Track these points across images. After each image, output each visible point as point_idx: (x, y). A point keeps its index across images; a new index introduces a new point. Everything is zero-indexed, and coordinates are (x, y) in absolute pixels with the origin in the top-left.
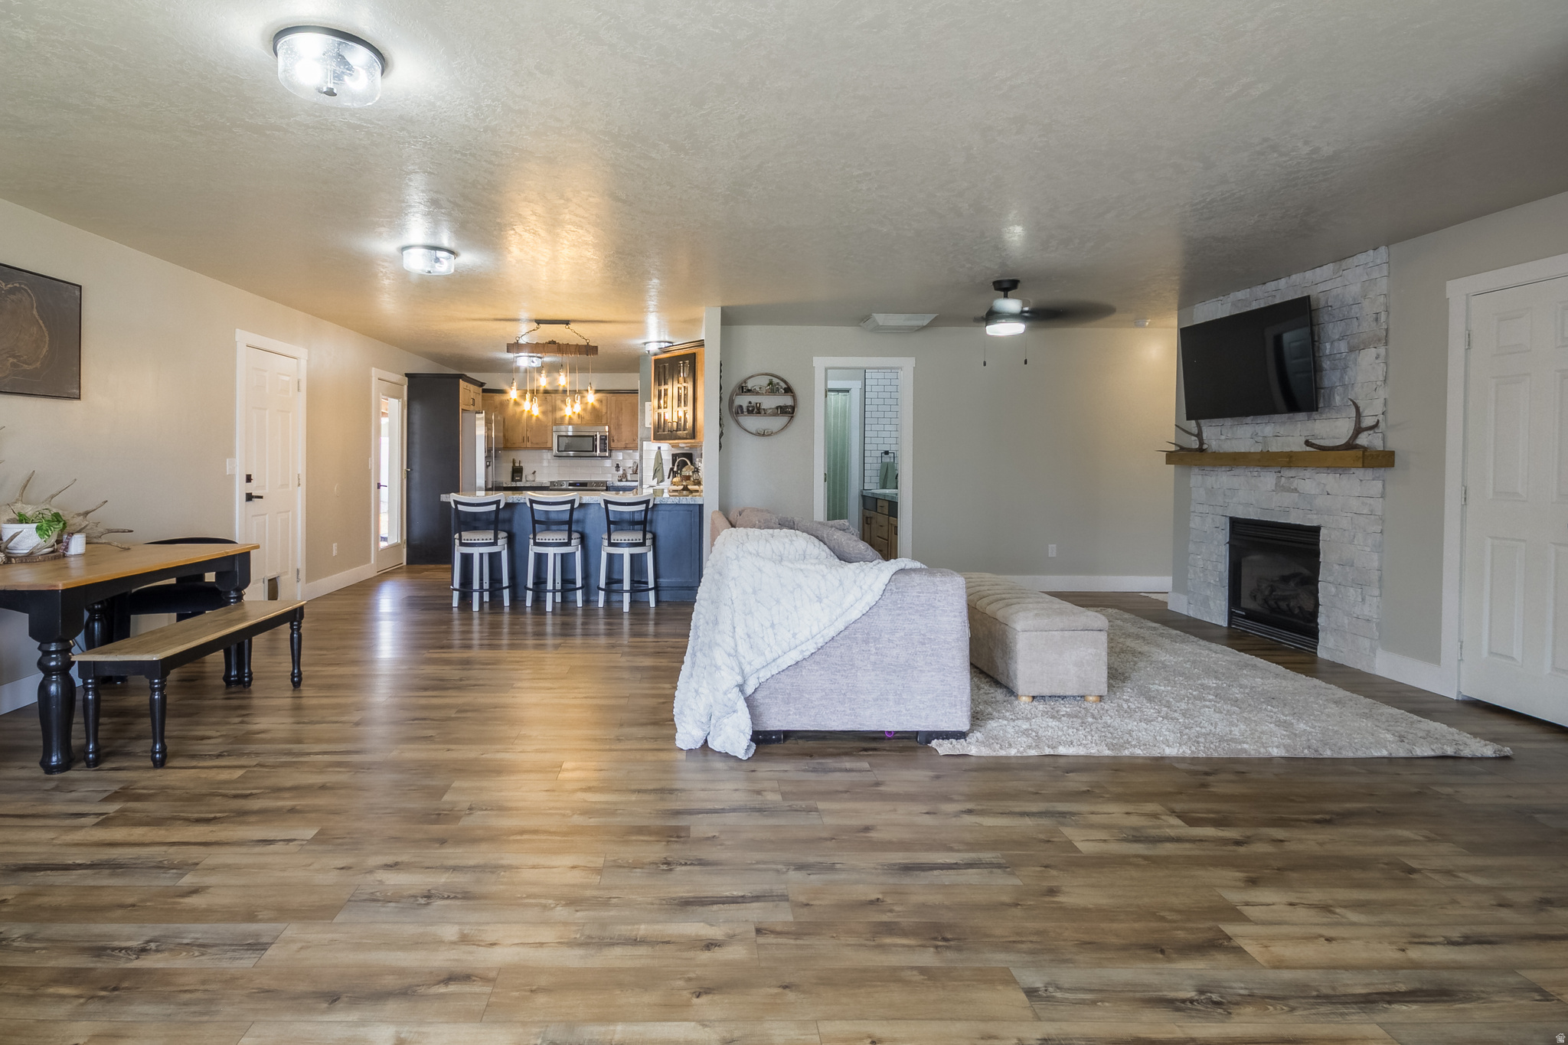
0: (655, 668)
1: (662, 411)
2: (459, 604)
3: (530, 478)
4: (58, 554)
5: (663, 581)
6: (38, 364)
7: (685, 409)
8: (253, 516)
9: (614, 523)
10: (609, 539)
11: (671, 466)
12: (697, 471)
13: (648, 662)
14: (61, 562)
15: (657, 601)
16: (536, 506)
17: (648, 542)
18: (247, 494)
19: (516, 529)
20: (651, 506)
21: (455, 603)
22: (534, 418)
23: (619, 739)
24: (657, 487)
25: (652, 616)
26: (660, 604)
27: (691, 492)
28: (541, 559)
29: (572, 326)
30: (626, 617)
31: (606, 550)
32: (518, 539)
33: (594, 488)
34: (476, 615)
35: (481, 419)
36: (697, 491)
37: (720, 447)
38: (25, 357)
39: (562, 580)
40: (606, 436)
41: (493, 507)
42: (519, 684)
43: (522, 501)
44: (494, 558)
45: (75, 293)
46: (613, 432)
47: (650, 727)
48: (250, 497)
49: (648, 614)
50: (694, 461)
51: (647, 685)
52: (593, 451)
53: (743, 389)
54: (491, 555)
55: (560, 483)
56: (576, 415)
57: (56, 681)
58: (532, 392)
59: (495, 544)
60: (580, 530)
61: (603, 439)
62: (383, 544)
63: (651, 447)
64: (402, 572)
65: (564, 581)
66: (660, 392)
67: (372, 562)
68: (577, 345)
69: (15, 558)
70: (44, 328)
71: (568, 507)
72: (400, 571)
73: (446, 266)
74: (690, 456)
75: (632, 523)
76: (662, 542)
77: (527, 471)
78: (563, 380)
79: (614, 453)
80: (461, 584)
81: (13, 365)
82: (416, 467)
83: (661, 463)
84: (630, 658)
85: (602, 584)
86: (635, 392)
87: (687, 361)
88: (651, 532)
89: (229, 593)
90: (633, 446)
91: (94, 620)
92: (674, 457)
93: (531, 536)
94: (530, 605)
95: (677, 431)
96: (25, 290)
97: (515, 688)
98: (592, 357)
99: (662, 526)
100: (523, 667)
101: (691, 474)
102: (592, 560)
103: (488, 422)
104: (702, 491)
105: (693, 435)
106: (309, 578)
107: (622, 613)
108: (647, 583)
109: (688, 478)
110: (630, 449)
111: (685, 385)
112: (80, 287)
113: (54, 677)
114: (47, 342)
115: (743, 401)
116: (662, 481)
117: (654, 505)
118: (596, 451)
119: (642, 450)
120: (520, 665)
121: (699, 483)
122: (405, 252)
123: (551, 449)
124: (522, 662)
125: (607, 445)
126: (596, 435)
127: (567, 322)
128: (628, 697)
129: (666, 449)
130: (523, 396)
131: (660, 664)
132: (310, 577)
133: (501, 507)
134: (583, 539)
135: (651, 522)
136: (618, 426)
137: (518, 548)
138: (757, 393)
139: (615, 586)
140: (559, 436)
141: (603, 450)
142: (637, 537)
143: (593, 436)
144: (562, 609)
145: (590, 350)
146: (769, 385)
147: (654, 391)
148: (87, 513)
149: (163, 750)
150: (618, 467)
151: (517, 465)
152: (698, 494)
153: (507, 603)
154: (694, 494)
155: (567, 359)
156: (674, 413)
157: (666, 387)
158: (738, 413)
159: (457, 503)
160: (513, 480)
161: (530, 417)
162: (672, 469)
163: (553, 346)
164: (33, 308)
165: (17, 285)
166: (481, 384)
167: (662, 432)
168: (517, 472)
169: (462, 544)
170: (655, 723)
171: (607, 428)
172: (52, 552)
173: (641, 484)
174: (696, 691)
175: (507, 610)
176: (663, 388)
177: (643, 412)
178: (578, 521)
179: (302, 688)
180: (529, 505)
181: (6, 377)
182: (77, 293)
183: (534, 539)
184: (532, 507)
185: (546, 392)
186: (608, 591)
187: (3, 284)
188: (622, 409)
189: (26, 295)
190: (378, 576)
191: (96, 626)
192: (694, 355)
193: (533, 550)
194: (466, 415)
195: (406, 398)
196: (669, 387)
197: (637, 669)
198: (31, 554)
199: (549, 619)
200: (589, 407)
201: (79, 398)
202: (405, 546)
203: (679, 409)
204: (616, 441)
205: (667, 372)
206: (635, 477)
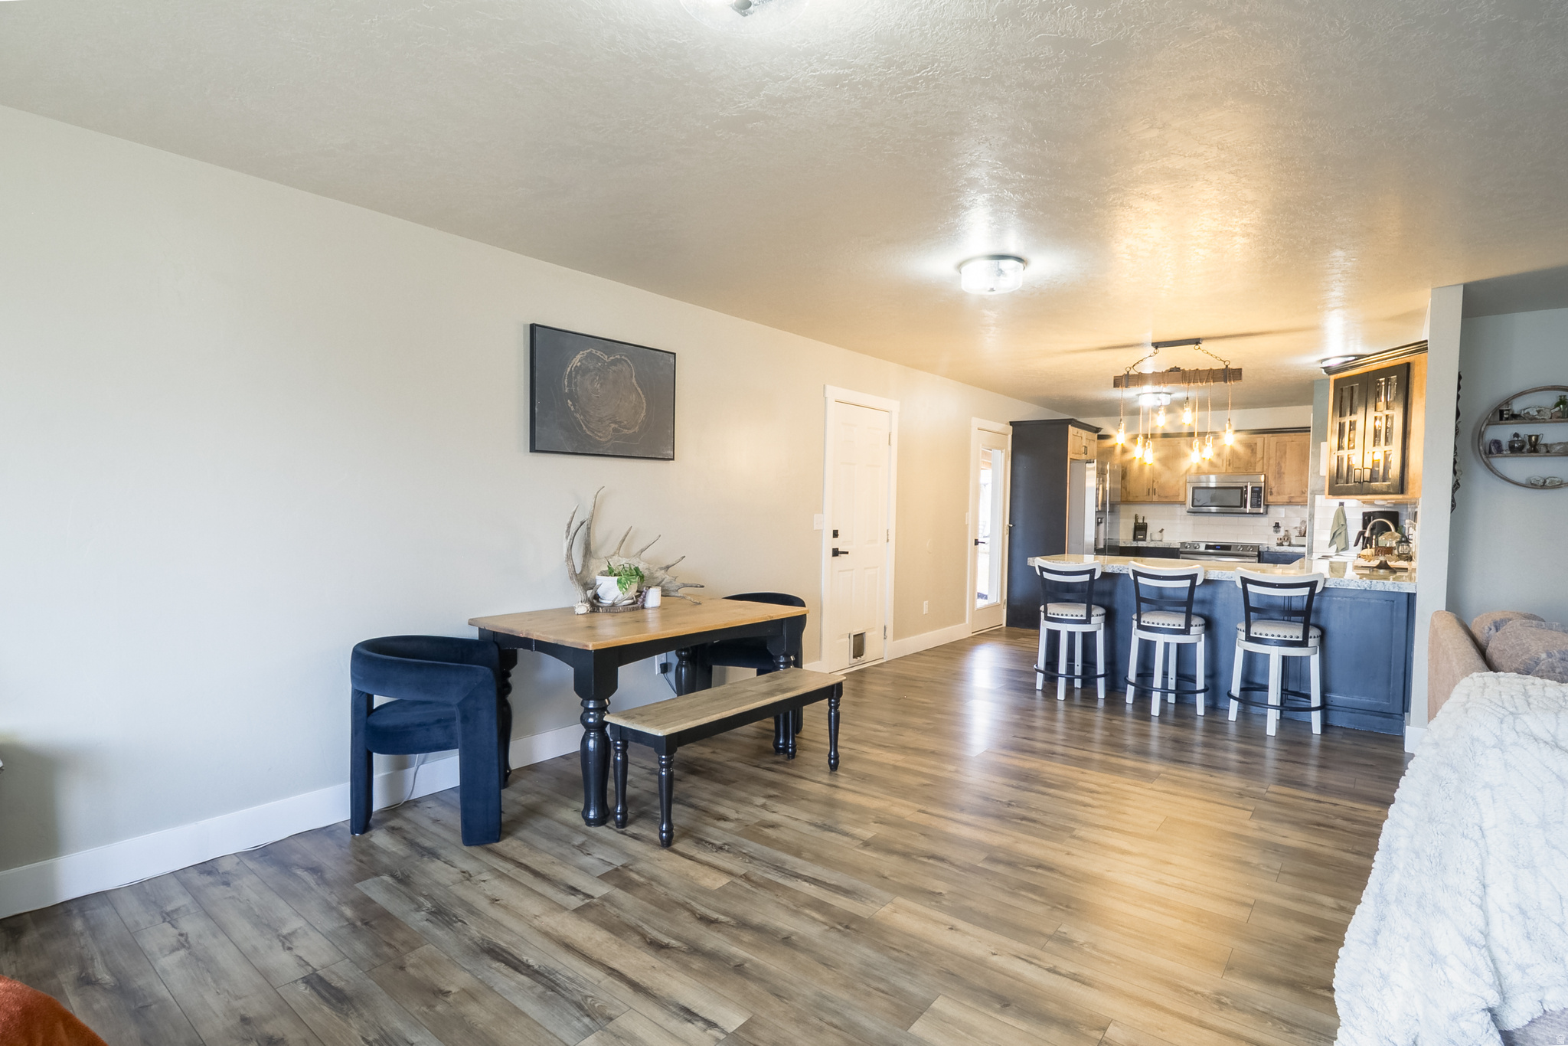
0: (1307, 856)
1: (1344, 453)
2: (1044, 686)
3: (1157, 536)
4: (638, 604)
5: (1336, 697)
6: (637, 429)
7: (1387, 448)
8: (840, 571)
9: (1256, 611)
10: (1248, 631)
11: (1361, 529)
12: (1406, 540)
13: (1295, 839)
14: (638, 614)
15: (1325, 726)
16: (1141, 580)
17: (1313, 642)
18: (833, 549)
19: (1118, 605)
20: (1318, 590)
21: (1039, 686)
22: (1147, 469)
23: (1219, 1002)
24: (1336, 559)
25: (1315, 750)
26: (1330, 730)
27: (1394, 570)
28: (1147, 648)
29: (1203, 345)
30: (1270, 744)
31: (1242, 647)
32: (1120, 617)
33: (1240, 552)
34: (1061, 705)
35: (1093, 469)
36: (1406, 570)
37: (1453, 506)
38: (625, 422)
39: (1178, 674)
40: (1261, 488)
41: (1086, 578)
42: (1082, 832)
43: (1124, 572)
44: (1089, 638)
45: (669, 361)
46: (1272, 483)
47: (1283, 992)
48: (836, 553)
49: (1307, 745)
50: (1400, 524)
51: (1289, 889)
52: (1241, 506)
53: (1503, 414)
54: (1085, 635)
55: (1194, 545)
56: (1207, 462)
57: (594, 738)
58: (1146, 437)
59: (1087, 621)
60: (1206, 613)
61: (1257, 492)
62: (981, 603)
63: (1326, 506)
64: (999, 635)
65: (1180, 676)
66: (1342, 426)
67: (967, 622)
68: (1211, 369)
69: (602, 607)
70: (642, 396)
71: (1187, 583)
72: (997, 633)
73: (1014, 277)
74: (1394, 517)
75: (1287, 612)
76: (1335, 641)
77: (1152, 529)
78: (1188, 418)
79: (1272, 509)
80: (1047, 664)
81: (615, 430)
82: (1019, 523)
83: (1345, 525)
84: (1265, 824)
85: (1236, 690)
86: (1306, 430)
87: (1394, 377)
88: (1317, 626)
89: (778, 657)
90: (1297, 501)
91: (682, 666)
92: (1367, 517)
93: (1135, 617)
94: (1131, 702)
95: (1370, 482)
96: (626, 361)
97: (1074, 837)
98: (1232, 385)
99: (1336, 620)
100: (1095, 803)
101: (1394, 545)
102: (1223, 655)
103: (1101, 473)
104: (1414, 570)
105: (1401, 487)
106: (896, 636)
107: (1263, 737)
108: (1308, 697)
109: (1389, 551)
110: (1297, 504)
111: (1387, 412)
112: (675, 354)
113: (593, 733)
114: (645, 408)
115: (1504, 433)
116: (1345, 549)
117: (1324, 588)
118: (1245, 507)
119: (1313, 506)
120: (1093, 798)
121: (1409, 558)
122: (963, 269)
123: (1183, 503)
124: (1098, 793)
125: (1261, 499)
126: (1246, 487)
127: (1196, 341)
128: (1252, 907)
129: (1355, 507)
130: (1134, 439)
131: (1321, 849)
132: (898, 634)
133: (1096, 578)
134: (1209, 625)
135: (1318, 612)
136: (1280, 474)
137: (1120, 628)
138: (1532, 420)
139: (1256, 695)
140: (1194, 488)
141: (1256, 504)
142: (1295, 632)
143: (1241, 488)
144: (1177, 715)
145: (1230, 374)
146: (1557, 405)
147: (1332, 425)
148: (668, 567)
149: (669, 831)
150: (1277, 526)
151: (1140, 521)
152: (1406, 574)
153: (1101, 694)
154: (1398, 574)
155: (1195, 391)
156: (1363, 456)
157: (1353, 418)
158: (1490, 452)
159: (1042, 569)
160: (1135, 539)
161: (1141, 467)
162: (1362, 534)
163: (1177, 375)
164: (632, 377)
165: (618, 357)
166: (1097, 430)
167: (1341, 484)
168: (1140, 529)
169: (1048, 619)
170: (1294, 985)
171: (1263, 477)
172: (633, 603)
173: (1311, 551)
174: (1384, 977)
175: (1101, 704)
176: (1347, 420)
177: (1318, 456)
178: (1203, 602)
179: (839, 772)
180: (1132, 578)
181: (608, 441)
182: (672, 360)
183: (1138, 620)
184: (1136, 580)
185: (1165, 435)
186: (1245, 700)
187: (606, 357)
188: (1285, 453)
189: (625, 365)
190: (972, 637)
191: (683, 671)
192: (1408, 366)
193: (1137, 636)
194: (1075, 464)
195: (1010, 449)
196: (1358, 417)
197: (1276, 849)
198: (613, 605)
199: (1155, 728)
200: (1227, 451)
201: (673, 459)
202: (1005, 606)
203: (1376, 449)
204: (1275, 494)
205: (1356, 396)
206: (1301, 540)
